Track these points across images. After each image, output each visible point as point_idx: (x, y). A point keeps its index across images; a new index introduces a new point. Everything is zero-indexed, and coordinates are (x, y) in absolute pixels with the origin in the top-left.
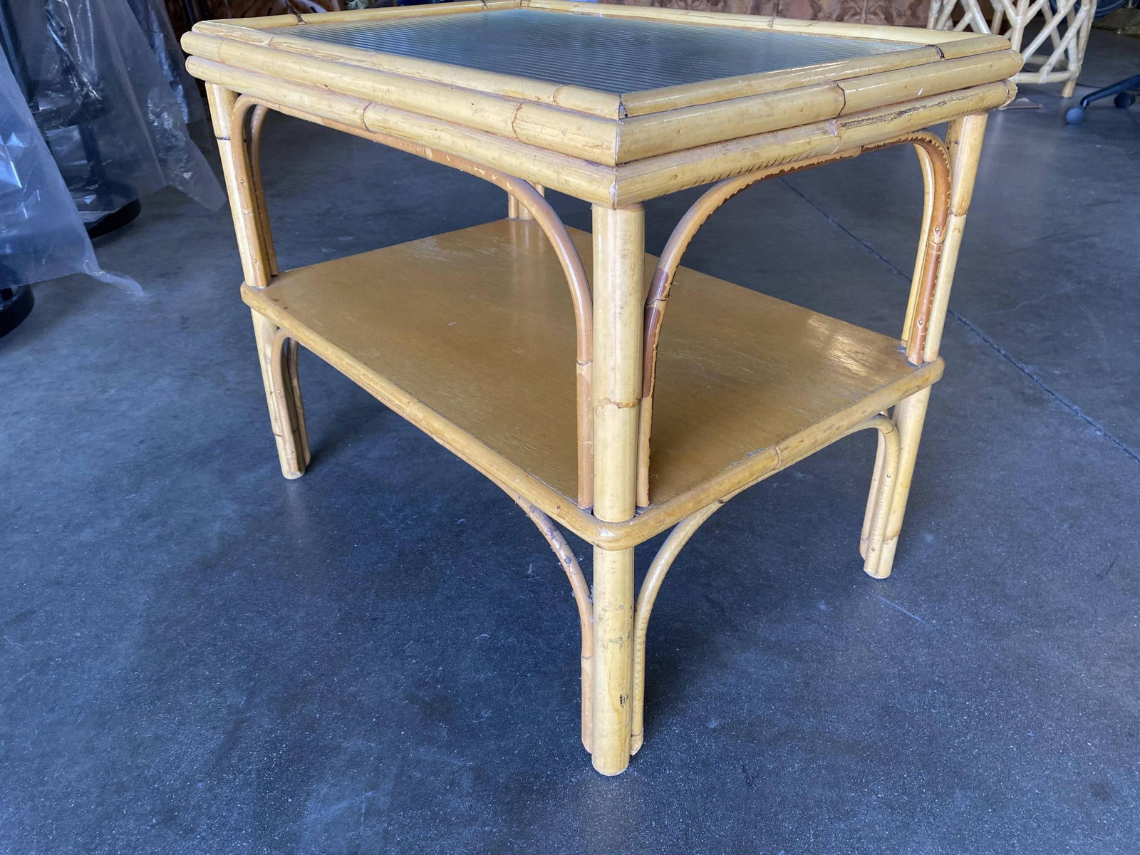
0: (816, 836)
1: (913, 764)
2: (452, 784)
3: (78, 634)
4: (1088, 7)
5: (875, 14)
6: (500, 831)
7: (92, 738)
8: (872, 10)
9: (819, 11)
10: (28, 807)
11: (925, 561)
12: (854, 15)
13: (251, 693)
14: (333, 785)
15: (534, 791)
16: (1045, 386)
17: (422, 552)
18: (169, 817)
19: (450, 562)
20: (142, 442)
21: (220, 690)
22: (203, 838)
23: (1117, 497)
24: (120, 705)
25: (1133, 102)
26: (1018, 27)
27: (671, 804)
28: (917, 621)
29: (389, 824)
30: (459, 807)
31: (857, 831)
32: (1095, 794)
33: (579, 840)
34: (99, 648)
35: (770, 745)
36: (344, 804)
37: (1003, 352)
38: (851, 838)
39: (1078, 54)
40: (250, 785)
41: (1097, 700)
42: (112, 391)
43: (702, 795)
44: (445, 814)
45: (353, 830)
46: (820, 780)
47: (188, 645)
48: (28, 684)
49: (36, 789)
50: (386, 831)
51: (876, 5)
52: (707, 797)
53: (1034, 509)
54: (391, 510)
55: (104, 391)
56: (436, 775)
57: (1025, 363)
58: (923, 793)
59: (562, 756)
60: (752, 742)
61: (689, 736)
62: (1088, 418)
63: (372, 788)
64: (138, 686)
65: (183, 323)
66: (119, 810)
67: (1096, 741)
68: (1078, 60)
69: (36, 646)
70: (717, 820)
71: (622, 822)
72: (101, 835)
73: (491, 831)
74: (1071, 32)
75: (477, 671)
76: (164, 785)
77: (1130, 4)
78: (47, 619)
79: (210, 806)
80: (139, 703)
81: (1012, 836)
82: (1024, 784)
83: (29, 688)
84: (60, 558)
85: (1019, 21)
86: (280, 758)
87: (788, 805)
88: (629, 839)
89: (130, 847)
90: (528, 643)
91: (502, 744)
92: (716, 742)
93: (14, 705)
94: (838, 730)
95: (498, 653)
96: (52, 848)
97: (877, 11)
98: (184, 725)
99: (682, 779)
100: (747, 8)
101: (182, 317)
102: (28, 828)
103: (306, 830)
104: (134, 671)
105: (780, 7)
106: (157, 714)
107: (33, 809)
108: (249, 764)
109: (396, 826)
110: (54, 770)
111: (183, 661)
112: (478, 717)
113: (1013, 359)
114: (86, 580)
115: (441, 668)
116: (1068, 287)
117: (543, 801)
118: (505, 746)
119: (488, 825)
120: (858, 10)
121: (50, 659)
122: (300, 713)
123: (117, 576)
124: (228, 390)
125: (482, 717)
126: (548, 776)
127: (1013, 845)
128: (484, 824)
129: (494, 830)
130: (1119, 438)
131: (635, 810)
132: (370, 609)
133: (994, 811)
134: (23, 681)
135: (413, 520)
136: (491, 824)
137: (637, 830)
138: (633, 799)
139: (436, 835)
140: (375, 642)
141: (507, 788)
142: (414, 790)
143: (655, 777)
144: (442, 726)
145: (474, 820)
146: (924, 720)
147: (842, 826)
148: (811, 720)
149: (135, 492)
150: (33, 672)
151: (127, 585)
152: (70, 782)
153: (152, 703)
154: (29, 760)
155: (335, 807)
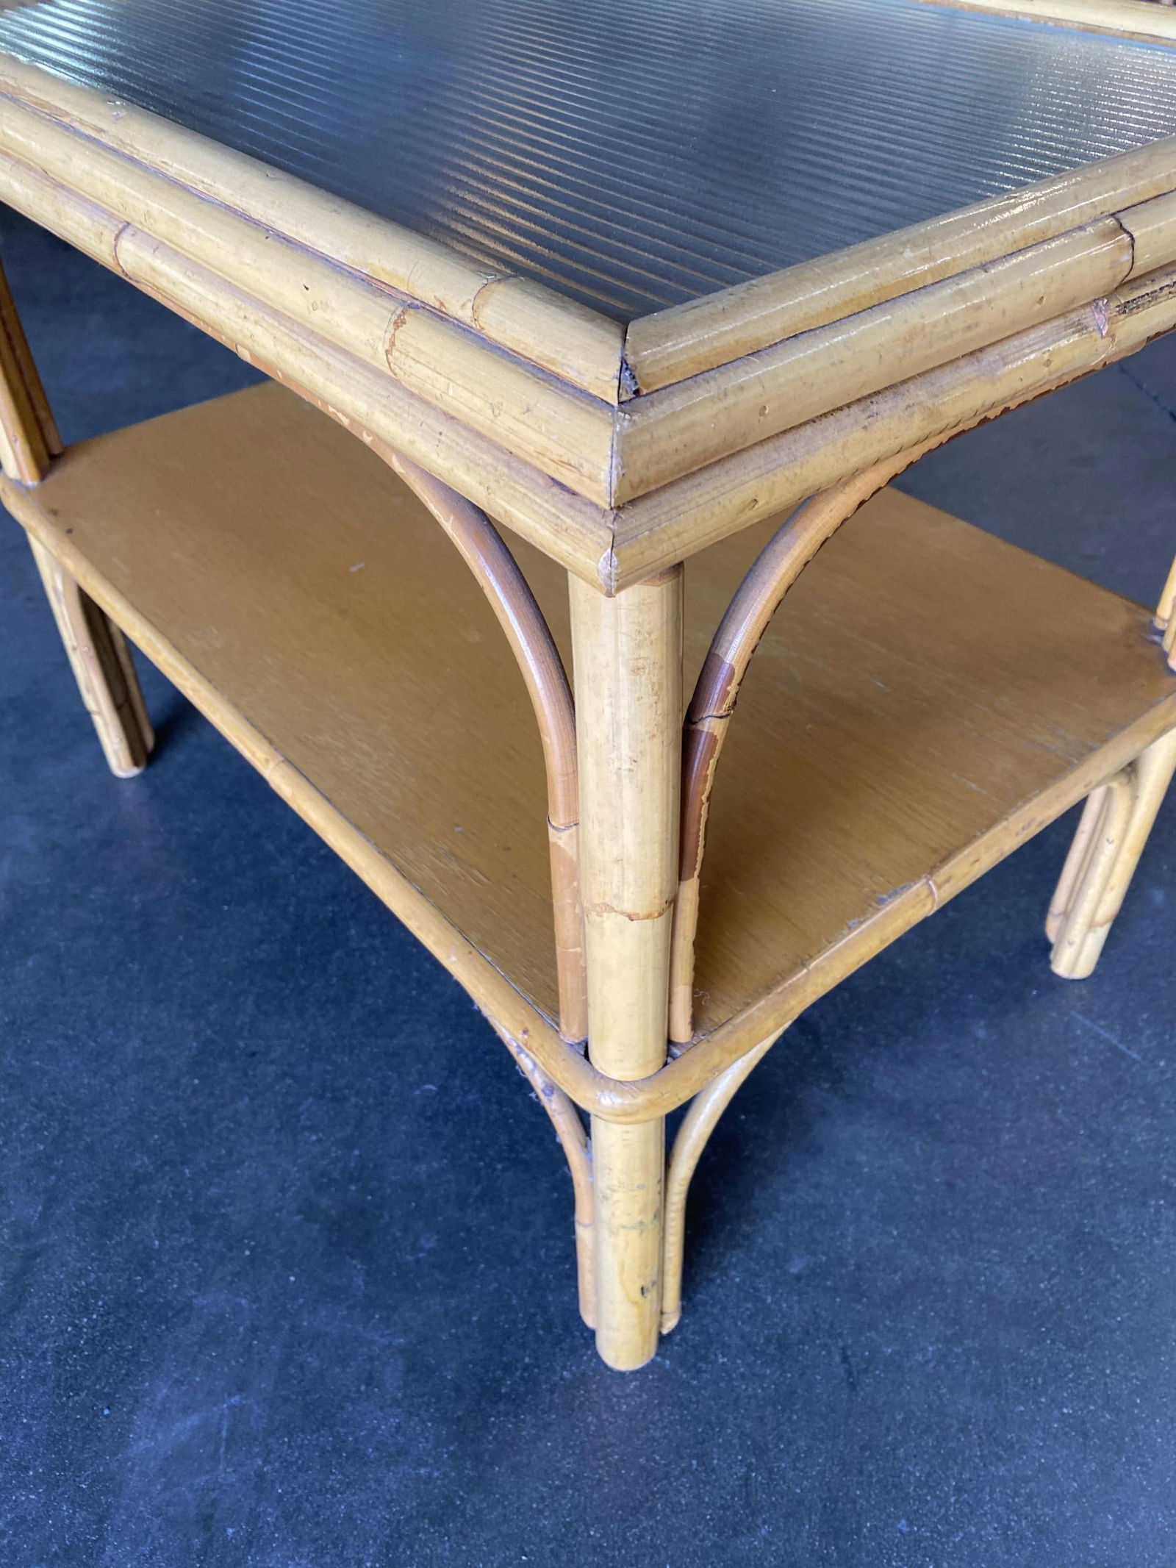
0: (959, 1490)
1: (1122, 1348)
2: (370, 1381)
6: (445, 1475)
11: (1149, 943)
13: (51, 1201)
14: (176, 1381)
15: (501, 1397)
17: (333, 923)
19: (377, 942)
27: (724, 1424)
28: (1135, 1061)
29: (266, 1462)
30: (379, 1428)
31: (1026, 1480)
33: (573, 1496)
35: (888, 1307)
36: (194, 1420)
38: (1017, 1494)
40: (43, 1380)
43: (775, 1407)
44: (356, 1439)
45: (207, 1472)
46: (968, 1378)
50: (261, 1476)
52: (784, 1410)
56: (344, 1362)
58: (1136, 1405)
59: (548, 1327)
60: (859, 1301)
61: (757, 1290)
63: (240, 1390)
70: (798, 1457)
71: (642, 1461)
73: (430, 1477)
75: (416, 1158)
86: (94, 1327)
87: (915, 1428)
88: (653, 1493)
91: (453, 1302)
92: (799, 1302)
94: (1000, 1277)
95: (450, 1124)
99: (743, 1375)
103: (131, 1470)
108: (43, 1338)
109: (277, 1465)
112: (415, 1249)
115: (357, 1152)
117: (516, 1416)
118: (457, 1308)
119: (426, 1464)
122: (128, 1237)
125: (421, 1249)
126: (526, 1368)
128: (420, 1463)
129: (436, 1474)
131: (665, 1437)
132: (246, 1034)
136: (431, 1461)
137: (667, 1476)
138: (661, 1413)
139: (341, 1482)
140: (252, 1099)
141: (458, 1389)
142: (308, 1392)
143: (699, 1371)
144: (355, 1267)
145: (403, 1452)
146: (1142, 1260)
147: (1002, 1471)
148: (957, 1257)
155: (180, 1426)
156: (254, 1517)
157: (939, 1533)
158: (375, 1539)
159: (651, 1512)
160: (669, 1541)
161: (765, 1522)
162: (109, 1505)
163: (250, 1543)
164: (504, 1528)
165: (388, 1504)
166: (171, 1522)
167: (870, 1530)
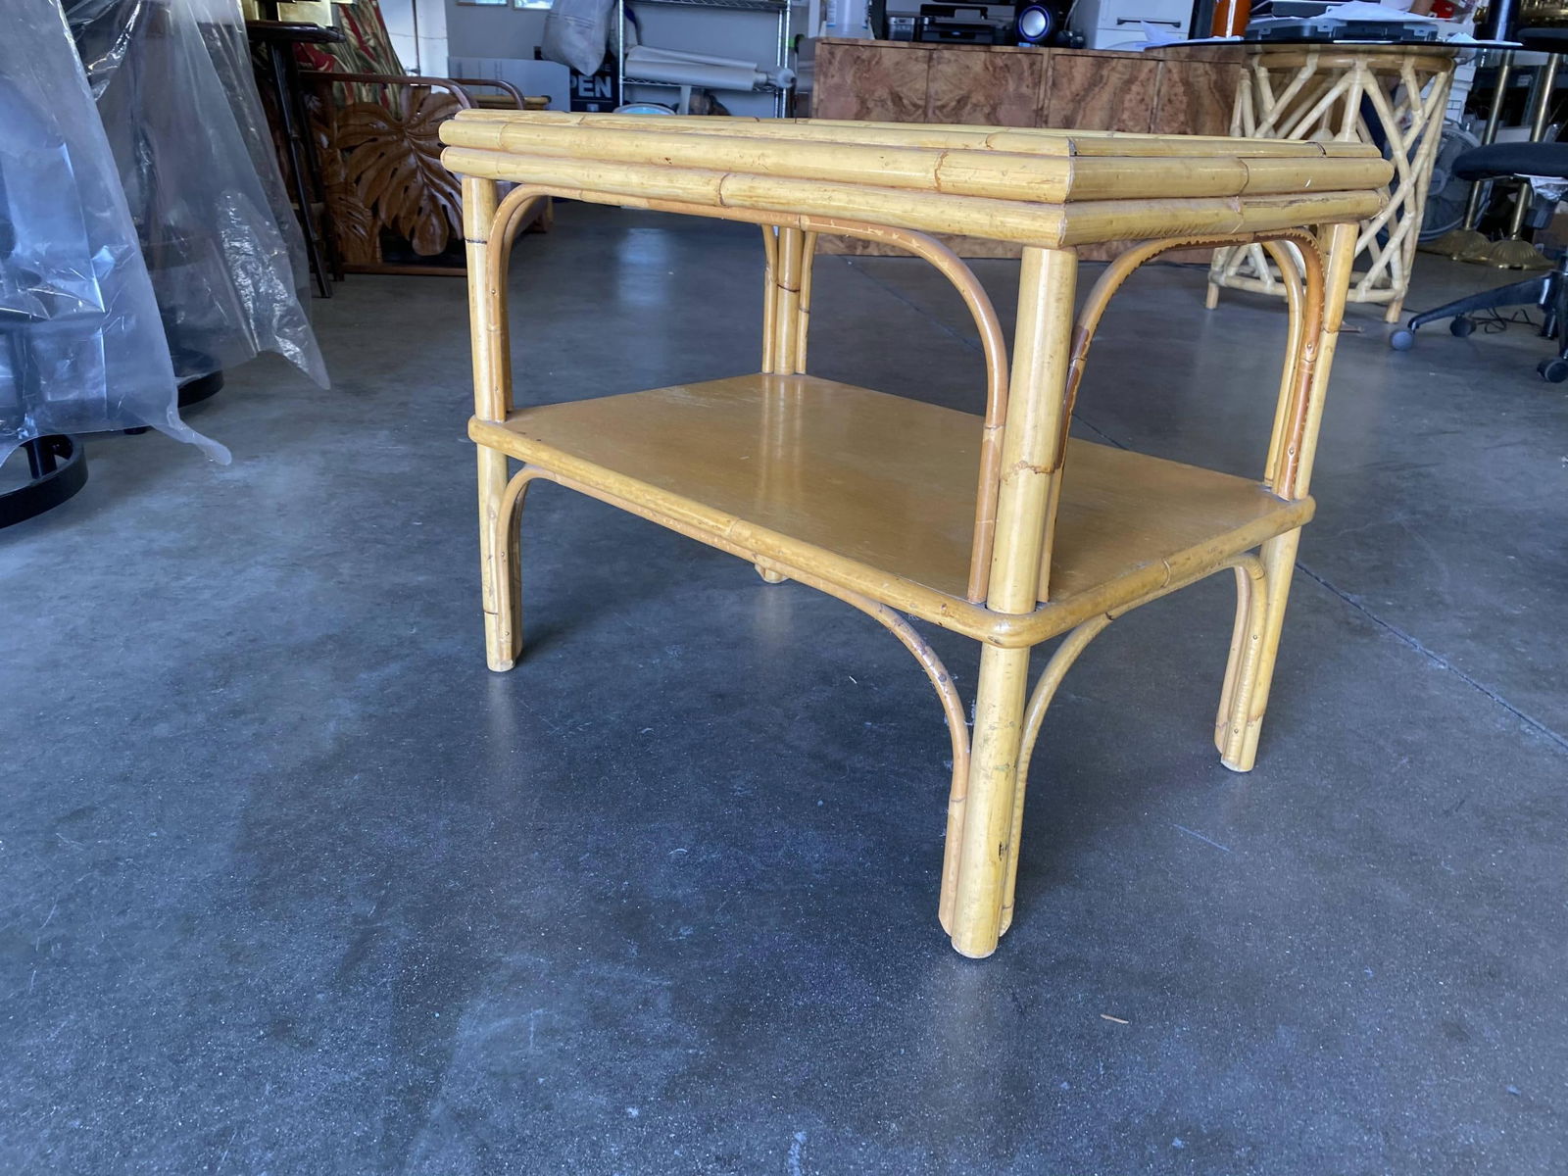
0: (1106, 1068)
1: (1226, 998)
2: (645, 1003)
3: (155, 834)
4: (1412, 214)
6: (708, 1054)
7: (176, 944)
10: (94, 1014)
13: (382, 903)
14: (491, 1001)
15: (750, 1013)
16: (1375, 616)
17: (598, 761)
18: (281, 1028)
19: (634, 773)
20: (229, 634)
21: (342, 898)
22: (327, 1052)
23: (1467, 732)
24: (212, 910)
25: (1473, 329)
27: (924, 1031)
28: (1225, 851)
29: (566, 1044)
30: (655, 1027)
31: (1158, 1064)
32: (1451, 1035)
33: (809, 1066)
34: (183, 849)
35: (1047, 974)
36: (507, 1021)
37: (1322, 580)
38: (1151, 1071)
39: (1403, 270)
40: (385, 998)
41: (1448, 937)
42: (189, 579)
43: (962, 1023)
44: (637, 1034)
45: (520, 1049)
47: (298, 850)
48: (90, 885)
49: (105, 995)
50: (563, 1051)
53: (1365, 742)
54: (556, 715)
55: (178, 578)
56: (624, 993)
57: (1351, 593)
58: (1238, 1027)
59: (784, 977)
60: (1024, 970)
62: (1429, 652)
63: (543, 1006)
64: (235, 891)
66: (214, 1020)
67: (1450, 981)
68: (1404, 277)
69: (99, 845)
70: (982, 1049)
71: (863, 1048)
72: (192, 1045)
74: (1393, 243)
75: (674, 887)
76: (274, 996)
77: (1468, 226)
78: (112, 817)
79: (333, 1020)
80: (237, 909)
81: (1349, 1074)
82: (1363, 1022)
83: (92, 889)
84: (128, 753)
86: (423, 971)
87: (1071, 1036)
88: (872, 1065)
89: (231, 1059)
90: (737, 860)
91: (708, 964)
94: (1130, 960)
95: (699, 869)
96: (127, 1059)
98: (297, 933)
99: (936, 1006)
102: (96, 1037)
103: (459, 1047)
104: (229, 874)
106: (260, 921)
107: (100, 1016)
108: (383, 976)
109: (575, 1045)
110: (129, 976)
111: (293, 866)
112: (676, 934)
113: (1335, 587)
114: (163, 777)
115: (627, 883)
116: (1401, 517)
117: (761, 1023)
118: (711, 966)
119: (693, 1048)
121: (118, 859)
122: (446, 925)
123: (202, 774)
124: (340, 583)
125: (681, 935)
126: (768, 998)
127: (1351, 1083)
128: (689, 1047)
129: (701, 1053)
130: (1468, 673)
131: (879, 1036)
132: (533, 818)
133: (1327, 1048)
134: (84, 882)
135: (584, 728)
136: (696, 1046)
137: (882, 1056)
138: (875, 1024)
139: (627, 1056)
140: (540, 854)
141: (715, 1009)
142: (597, 1008)
143: (903, 1003)
144: (630, 943)
145: (674, 1042)
146: (1237, 954)
147: (1139, 1059)
148: (1097, 949)
149: (224, 686)
150: (96, 873)
151: (217, 784)
152: (149, 990)
153: (253, 909)
154: (94, 965)
155: (496, 1024)
156: (559, 1073)
157: (1093, 1089)
158: (656, 1085)
159: (871, 1075)
160: (887, 1090)
161: (959, 1082)
162: (443, 1065)
163: (557, 1086)
164: (757, 1082)
165: (665, 1067)
166: (494, 1074)
167: (1040, 1087)
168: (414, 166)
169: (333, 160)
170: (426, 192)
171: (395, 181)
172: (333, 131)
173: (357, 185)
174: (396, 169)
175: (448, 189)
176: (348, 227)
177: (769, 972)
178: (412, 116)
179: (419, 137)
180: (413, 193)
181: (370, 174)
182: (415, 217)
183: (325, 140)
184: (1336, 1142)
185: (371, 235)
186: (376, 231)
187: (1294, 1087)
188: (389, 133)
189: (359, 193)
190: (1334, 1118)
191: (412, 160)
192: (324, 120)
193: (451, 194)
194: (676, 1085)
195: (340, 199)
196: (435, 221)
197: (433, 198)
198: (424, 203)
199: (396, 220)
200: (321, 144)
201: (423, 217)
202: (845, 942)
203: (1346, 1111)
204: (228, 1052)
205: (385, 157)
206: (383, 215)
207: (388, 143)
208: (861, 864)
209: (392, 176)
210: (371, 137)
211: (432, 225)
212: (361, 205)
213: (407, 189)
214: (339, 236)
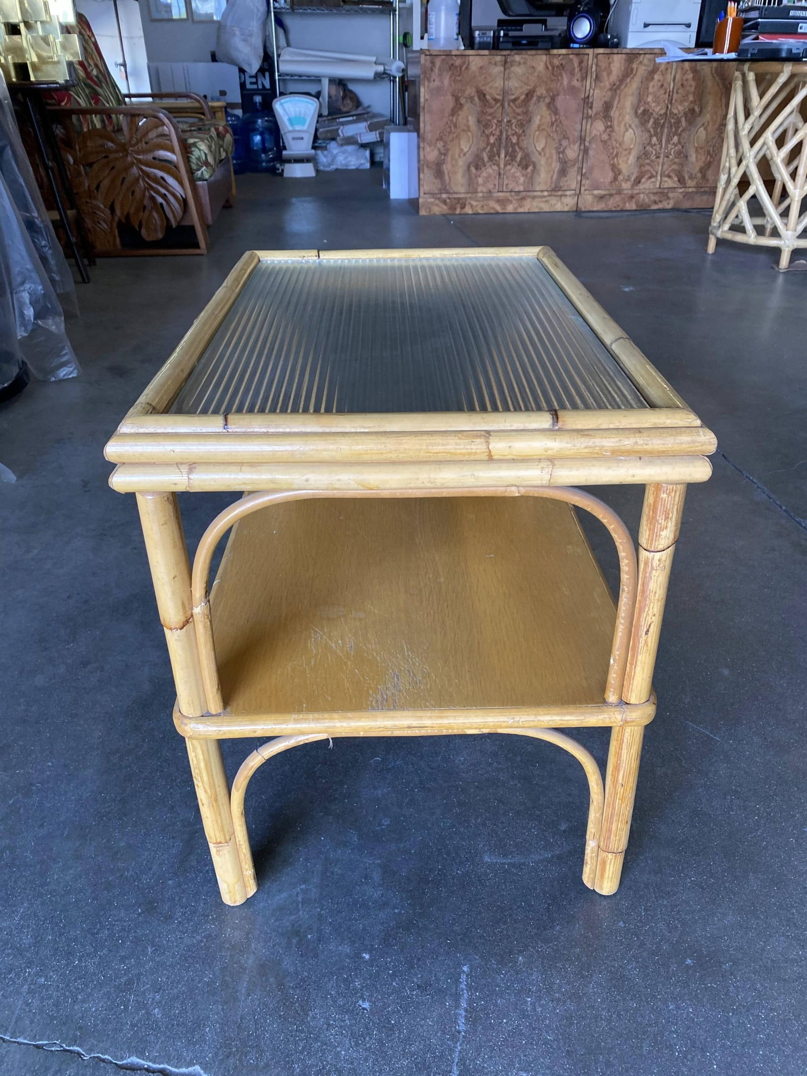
0: (646, 910)
1: (717, 854)
2: (366, 877)
3: (50, 764)
5: (669, 176)
6: (407, 912)
7: (77, 847)
8: (666, 173)
9: (619, 174)
10: (38, 902)
11: (723, 692)
12: (650, 178)
15: (429, 882)
18: (150, 907)
20: (69, 597)
21: (172, 807)
22: (180, 922)
24: (95, 821)
26: (796, 199)
27: (535, 889)
28: (718, 741)
29: (322, 909)
30: (373, 894)
31: (676, 906)
33: (468, 918)
34: (70, 775)
36: (284, 895)
37: (784, 508)
38: (672, 911)
42: (36, 551)
44: (363, 900)
45: (295, 914)
46: (647, 868)
47: (140, 771)
48: (18, 805)
49: (42, 888)
50: (321, 915)
51: (670, 169)
52: (562, 883)
55: (28, 551)
56: (353, 870)
57: (803, 518)
58: (725, 876)
59: (448, 853)
61: (545, 836)
63: (305, 882)
64: (107, 805)
65: (85, 486)
66: (110, 903)
69: (17, 774)
70: (571, 900)
71: (499, 903)
72: (100, 922)
75: (375, 788)
76: (143, 883)
78: (21, 752)
79: (181, 898)
80: (110, 819)
82: (801, 868)
83: (19, 809)
84: (22, 700)
85: (797, 194)
88: (505, 916)
89: (125, 930)
90: (413, 765)
91: (402, 846)
92: (566, 841)
93: (10, 822)
95: (390, 774)
96: (64, 933)
97: (671, 174)
98: (149, 836)
99: (542, 870)
100: (554, 172)
101: (83, 481)
102: (42, 919)
104: (101, 793)
105: (584, 171)
106: (126, 828)
107: (43, 904)
109: (327, 910)
110: (53, 874)
111: (139, 785)
112: (380, 824)
113: (792, 514)
114: (47, 719)
117: (437, 888)
118: (404, 847)
119: (397, 908)
120: (654, 173)
121: (31, 784)
123: (71, 714)
124: (135, 548)
125: (383, 825)
126: (440, 870)
127: (793, 914)
128: (395, 908)
129: (403, 912)
131: (509, 894)
133: (778, 889)
134: (13, 803)
136: (400, 907)
137: (511, 909)
138: (506, 886)
139: (359, 916)
140: (291, 766)
141: (408, 879)
142: (337, 882)
143: (522, 869)
144: (352, 833)
145: (385, 904)
146: (725, 820)
147: (665, 902)
149: (73, 642)
150: (20, 796)
151: (82, 722)
152: (68, 882)
153: (120, 819)
154: (31, 866)
155: (278, 897)
156: (319, 930)
157: (638, 926)
158: (378, 937)
159: (505, 923)
160: (515, 933)
161: (558, 924)
162: (250, 928)
163: (319, 940)
164: (438, 931)
165: (382, 924)
166: (281, 934)
167: (606, 926)
168: (137, 175)
169: (79, 174)
170: (147, 194)
171: (124, 187)
172: (76, 151)
173: (98, 191)
174: (124, 178)
175: (163, 191)
176: (94, 223)
177: (439, 850)
178: (131, 138)
179: (138, 153)
180: (138, 195)
181: (106, 183)
182: (142, 213)
183: (71, 161)
184: (782, 955)
185: (111, 228)
186: (115, 225)
187: (758, 918)
188: (116, 151)
189: (100, 198)
190: (782, 938)
191: (135, 170)
192: (68, 144)
193: (165, 194)
194: (390, 936)
195: (87, 202)
196: (155, 215)
197: (152, 198)
198: (146, 202)
199: (128, 216)
200: (68, 162)
201: (147, 212)
202: (484, 825)
203: (789, 934)
204: (122, 926)
205: (115, 170)
206: (118, 212)
207: (116, 159)
208: (490, 764)
209: (122, 184)
210: (104, 155)
211: (154, 218)
212: (102, 206)
213: (133, 192)
214: (89, 230)
